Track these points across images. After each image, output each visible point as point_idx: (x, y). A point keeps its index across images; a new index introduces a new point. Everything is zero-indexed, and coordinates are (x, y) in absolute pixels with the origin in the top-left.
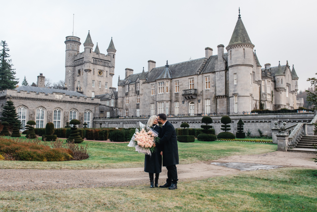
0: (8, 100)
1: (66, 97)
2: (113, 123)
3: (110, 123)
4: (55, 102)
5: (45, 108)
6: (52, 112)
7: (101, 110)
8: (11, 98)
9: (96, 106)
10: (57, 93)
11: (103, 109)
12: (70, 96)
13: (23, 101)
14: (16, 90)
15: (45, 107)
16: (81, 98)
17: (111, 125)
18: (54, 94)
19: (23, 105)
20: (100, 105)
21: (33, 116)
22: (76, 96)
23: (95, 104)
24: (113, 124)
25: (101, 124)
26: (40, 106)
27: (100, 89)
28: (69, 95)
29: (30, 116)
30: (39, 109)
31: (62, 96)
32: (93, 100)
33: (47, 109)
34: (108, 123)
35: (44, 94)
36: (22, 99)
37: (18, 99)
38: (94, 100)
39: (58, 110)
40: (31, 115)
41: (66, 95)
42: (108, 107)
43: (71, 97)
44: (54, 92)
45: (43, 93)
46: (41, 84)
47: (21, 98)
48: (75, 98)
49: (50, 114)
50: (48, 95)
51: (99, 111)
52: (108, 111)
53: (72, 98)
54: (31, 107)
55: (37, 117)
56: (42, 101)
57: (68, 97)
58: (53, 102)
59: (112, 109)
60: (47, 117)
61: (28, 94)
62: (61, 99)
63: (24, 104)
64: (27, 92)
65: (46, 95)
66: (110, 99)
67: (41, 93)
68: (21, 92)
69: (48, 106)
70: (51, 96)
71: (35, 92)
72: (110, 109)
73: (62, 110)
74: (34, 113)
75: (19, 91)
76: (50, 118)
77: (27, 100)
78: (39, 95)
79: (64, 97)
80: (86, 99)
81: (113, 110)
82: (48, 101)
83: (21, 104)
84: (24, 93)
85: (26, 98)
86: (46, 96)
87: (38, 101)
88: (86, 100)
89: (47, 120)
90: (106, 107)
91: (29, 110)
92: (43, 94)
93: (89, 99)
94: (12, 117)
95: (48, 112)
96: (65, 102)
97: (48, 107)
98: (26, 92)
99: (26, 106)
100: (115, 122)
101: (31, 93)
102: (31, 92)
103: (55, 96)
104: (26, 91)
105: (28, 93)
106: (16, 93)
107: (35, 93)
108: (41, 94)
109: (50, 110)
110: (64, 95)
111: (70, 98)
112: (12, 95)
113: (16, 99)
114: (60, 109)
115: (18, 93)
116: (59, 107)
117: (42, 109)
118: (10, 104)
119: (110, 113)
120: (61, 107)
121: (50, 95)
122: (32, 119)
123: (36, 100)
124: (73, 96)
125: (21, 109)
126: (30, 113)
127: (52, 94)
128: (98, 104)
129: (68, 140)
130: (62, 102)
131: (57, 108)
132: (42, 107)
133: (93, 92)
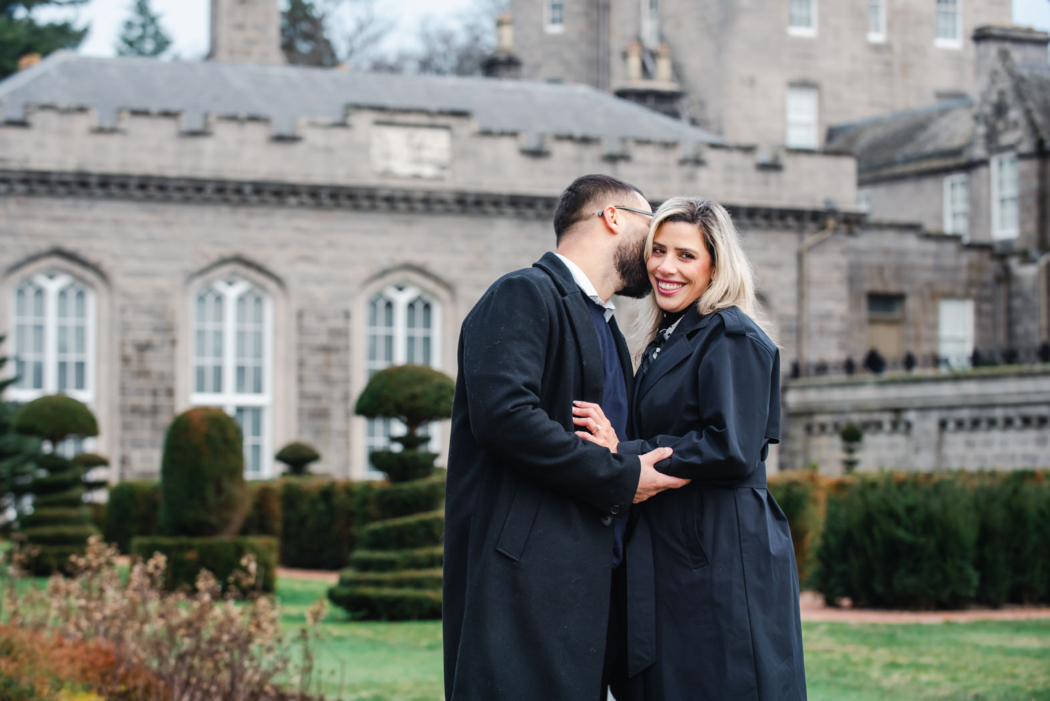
1: (489, 148)
2: (992, 423)
3: (960, 424)
4: (373, 208)
5: (279, 280)
6: (347, 315)
7: (878, 286)
9: (810, 239)
10: (387, 114)
11: (900, 271)
12: (529, 141)
13: (59, 207)
15: (278, 263)
16: (639, 154)
17: (970, 444)
18: (362, 121)
19: (59, 252)
20: (854, 222)
21: (155, 362)
22: (585, 141)
23: (799, 215)
24: (996, 435)
25: (851, 436)
26: (224, 262)
27: (877, 48)
28: (514, 134)
29: (126, 360)
30: (221, 287)
31: (437, 143)
32: (773, 177)
33: (293, 283)
34: (943, 425)
35: (256, 133)
36: (52, 193)
37: (11, 192)
38: (786, 176)
39: (410, 294)
40: (144, 348)
41: (486, 133)
42: (951, 247)
43: (537, 154)
44: (358, 107)
45: (253, 119)
46: (240, 27)
47: (39, 183)
48: (579, 160)
49: (323, 340)
50: (295, 139)
51: (842, 291)
52: (950, 296)
53: (542, 164)
54: (133, 265)
55: (200, 373)
56: (244, 202)
57: (507, 148)
58: (357, 208)
59: (992, 266)
60: (301, 364)
61: (102, 139)
62: (428, 171)
63: (70, 245)
64: (92, 119)
65: (280, 139)
66: (979, 152)
67: (233, 118)
68: (39, 119)
69: (305, 258)
70: (329, 150)
71: (167, 114)
72: (980, 268)
73: (449, 286)
74: (168, 330)
75: (17, 115)
76: (327, 381)
77: (91, 196)
78: (207, 145)
79: (459, 154)
80: (698, 162)
81: (1006, 277)
82: (302, 205)
83: (44, 245)
84: (63, 133)
85: (82, 185)
86: (280, 151)
87: (207, 201)
88: (703, 173)
89: (303, 396)
90: (931, 246)
91: (119, 301)
92: (252, 127)
93: (730, 168)
95: (310, 321)
96: (472, 205)
97: (302, 268)
98: (82, 123)
99: (83, 263)
100: (1012, 412)
101: (128, 123)
102: (136, 113)
103: (364, 149)
104: (82, 110)
105: (100, 131)
107: (167, 127)
108: (226, 133)
109: (321, 293)
110: (466, 128)
111: (528, 162)
114: (430, 285)
115: (14, 134)
116: (417, 258)
117: (241, 287)
119: (979, 313)
120: (437, 262)
121: (314, 138)
122: (155, 393)
123: (187, 200)
124: (560, 138)
125: (40, 292)
126: (126, 328)
127: (343, 125)
128: (832, 212)
129: (343, 582)
130: (448, 211)
131: (398, 277)
132: (249, 264)
133: (804, 85)
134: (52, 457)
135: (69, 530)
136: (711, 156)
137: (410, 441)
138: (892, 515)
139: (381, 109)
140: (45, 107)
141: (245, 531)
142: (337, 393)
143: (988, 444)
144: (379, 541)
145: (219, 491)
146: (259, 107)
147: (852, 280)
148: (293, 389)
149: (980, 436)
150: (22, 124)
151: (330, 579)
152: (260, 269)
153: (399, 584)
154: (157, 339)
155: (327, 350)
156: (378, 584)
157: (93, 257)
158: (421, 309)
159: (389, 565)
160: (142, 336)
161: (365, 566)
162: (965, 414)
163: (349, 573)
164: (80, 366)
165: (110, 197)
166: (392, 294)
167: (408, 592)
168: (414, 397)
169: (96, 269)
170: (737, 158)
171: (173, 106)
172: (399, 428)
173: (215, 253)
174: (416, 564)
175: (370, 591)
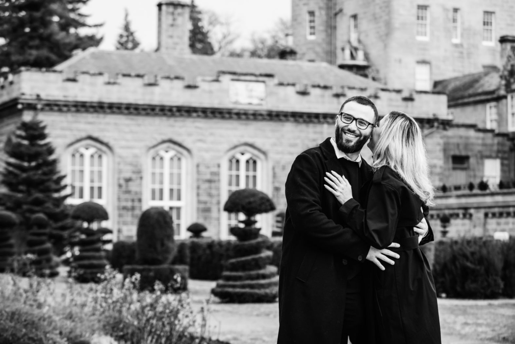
0: (27, 117)
1: (282, 91)
3: (494, 215)
4: (231, 118)
5: (188, 150)
6: (219, 166)
7: (457, 153)
8: (39, 106)
9: (427, 131)
10: (236, 75)
11: (466, 146)
12: (299, 88)
13: (90, 117)
14: (61, 72)
15: (187, 144)
17: (498, 224)
18: (226, 79)
19: (90, 138)
20: (446, 124)
21: (133, 187)
22: (325, 87)
25: (445, 220)
26: (164, 142)
27: (456, 46)
28: (293, 85)
29: (120, 186)
30: (162, 153)
31: (259, 89)
32: (410, 103)
33: (194, 151)
34: (486, 215)
35: (179, 84)
36: (87, 111)
37: (69, 111)
38: (415, 103)
39: (247, 156)
40: (128, 180)
41: (281, 84)
42: (490, 135)
43: (304, 93)
44: (224, 73)
45: (177, 78)
46: (171, 37)
47: (81, 107)
48: (323, 96)
49: (208, 177)
50: (195, 87)
51: (441, 155)
52: (489, 157)
53: (306, 98)
54: (123, 143)
55: (153, 191)
56: (173, 115)
57: (291, 90)
58: (223, 118)
59: (508, 144)
60: (198, 188)
61: (110, 87)
62: (255, 101)
63: (95, 134)
64: (105, 78)
65: (189, 87)
66: (502, 92)
67: (168, 78)
68: (81, 78)
69: (200, 140)
70: (211, 92)
71: (138, 76)
72: (503, 145)
73: (264, 153)
74: (139, 172)
75: (71, 76)
76: (210, 195)
77: (105, 112)
78: (156, 89)
79: (269, 94)
80: (376, 97)
82: (199, 116)
83: (84, 135)
84: (92, 85)
85: (100, 108)
86: (188, 93)
87: (156, 115)
89: (199, 202)
90: (481, 135)
91: (117, 160)
92: (176, 82)
93: (391, 100)
94: (42, 191)
95: (202, 169)
96: (275, 116)
97: (200, 145)
98: (101, 80)
99: (101, 143)
101: (121, 80)
102: (124, 75)
103: (227, 91)
104: (101, 74)
105: (109, 83)
106: (60, 84)
107: (139, 82)
108: (164, 84)
109: (207, 156)
110: (271, 83)
111: (300, 97)
112: (43, 96)
113: (60, 110)
114: (256, 152)
115: (70, 85)
116: (250, 140)
117: (171, 153)
118: (35, 132)
119: (502, 165)
120: (258, 143)
121: (204, 86)
122: (133, 201)
123: (147, 114)
124: (314, 86)
125: (82, 155)
126: (120, 172)
127: (217, 81)
128: (436, 120)
129: (218, 286)
130: (264, 119)
131: (242, 149)
132: (175, 143)
133: (424, 62)
134: (88, 229)
135: (95, 262)
136: (381, 94)
137: (249, 223)
138: (465, 256)
139: (234, 73)
140: (84, 73)
141: (174, 262)
142: (214, 200)
143: (507, 223)
144: (234, 267)
145: (163, 245)
146: (180, 73)
147: (445, 150)
148: (195, 199)
149: (503, 220)
150: (74, 80)
151: (213, 285)
152: (180, 145)
153: (243, 287)
154: (134, 176)
155: (210, 181)
156: (234, 286)
157: (105, 140)
158: (252, 163)
159: (239, 278)
160: (128, 175)
161: (228, 278)
162: (496, 210)
163: (221, 282)
164: (100, 188)
165: (113, 113)
166: (239, 156)
167: (247, 290)
168: (250, 203)
169: (106, 145)
170: (394, 95)
171: (141, 73)
172: (242, 217)
173: (160, 138)
174: (251, 278)
175: (230, 290)
